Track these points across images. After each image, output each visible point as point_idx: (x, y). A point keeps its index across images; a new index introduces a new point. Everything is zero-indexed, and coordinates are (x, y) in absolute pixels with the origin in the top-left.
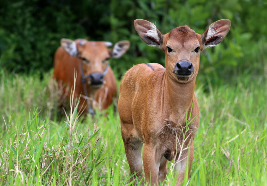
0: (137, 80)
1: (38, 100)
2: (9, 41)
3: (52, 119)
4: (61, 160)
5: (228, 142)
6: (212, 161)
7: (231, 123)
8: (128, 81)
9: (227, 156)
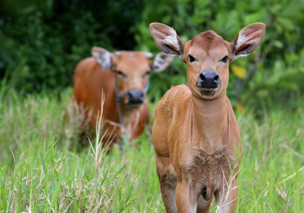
0: (174, 105)
1: (55, 127)
2: (19, 53)
3: (71, 149)
4: (82, 200)
5: (284, 181)
6: (265, 204)
7: (289, 157)
8: (164, 105)
9: (283, 198)
